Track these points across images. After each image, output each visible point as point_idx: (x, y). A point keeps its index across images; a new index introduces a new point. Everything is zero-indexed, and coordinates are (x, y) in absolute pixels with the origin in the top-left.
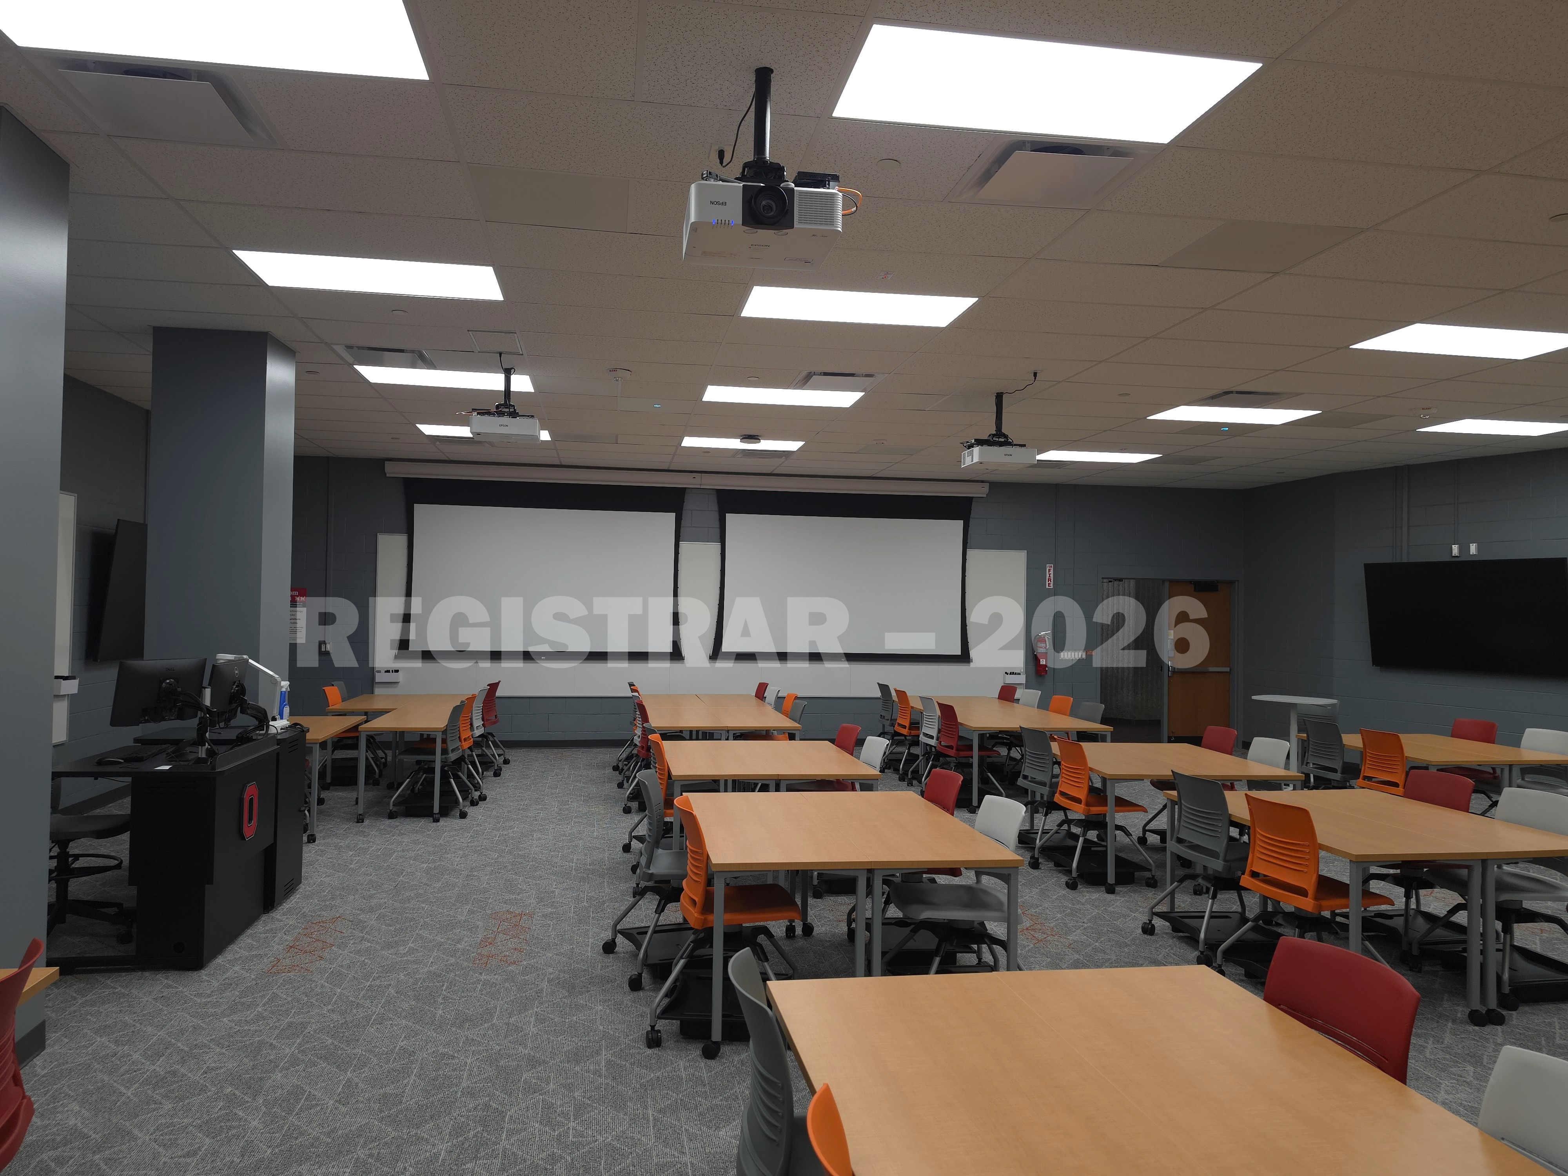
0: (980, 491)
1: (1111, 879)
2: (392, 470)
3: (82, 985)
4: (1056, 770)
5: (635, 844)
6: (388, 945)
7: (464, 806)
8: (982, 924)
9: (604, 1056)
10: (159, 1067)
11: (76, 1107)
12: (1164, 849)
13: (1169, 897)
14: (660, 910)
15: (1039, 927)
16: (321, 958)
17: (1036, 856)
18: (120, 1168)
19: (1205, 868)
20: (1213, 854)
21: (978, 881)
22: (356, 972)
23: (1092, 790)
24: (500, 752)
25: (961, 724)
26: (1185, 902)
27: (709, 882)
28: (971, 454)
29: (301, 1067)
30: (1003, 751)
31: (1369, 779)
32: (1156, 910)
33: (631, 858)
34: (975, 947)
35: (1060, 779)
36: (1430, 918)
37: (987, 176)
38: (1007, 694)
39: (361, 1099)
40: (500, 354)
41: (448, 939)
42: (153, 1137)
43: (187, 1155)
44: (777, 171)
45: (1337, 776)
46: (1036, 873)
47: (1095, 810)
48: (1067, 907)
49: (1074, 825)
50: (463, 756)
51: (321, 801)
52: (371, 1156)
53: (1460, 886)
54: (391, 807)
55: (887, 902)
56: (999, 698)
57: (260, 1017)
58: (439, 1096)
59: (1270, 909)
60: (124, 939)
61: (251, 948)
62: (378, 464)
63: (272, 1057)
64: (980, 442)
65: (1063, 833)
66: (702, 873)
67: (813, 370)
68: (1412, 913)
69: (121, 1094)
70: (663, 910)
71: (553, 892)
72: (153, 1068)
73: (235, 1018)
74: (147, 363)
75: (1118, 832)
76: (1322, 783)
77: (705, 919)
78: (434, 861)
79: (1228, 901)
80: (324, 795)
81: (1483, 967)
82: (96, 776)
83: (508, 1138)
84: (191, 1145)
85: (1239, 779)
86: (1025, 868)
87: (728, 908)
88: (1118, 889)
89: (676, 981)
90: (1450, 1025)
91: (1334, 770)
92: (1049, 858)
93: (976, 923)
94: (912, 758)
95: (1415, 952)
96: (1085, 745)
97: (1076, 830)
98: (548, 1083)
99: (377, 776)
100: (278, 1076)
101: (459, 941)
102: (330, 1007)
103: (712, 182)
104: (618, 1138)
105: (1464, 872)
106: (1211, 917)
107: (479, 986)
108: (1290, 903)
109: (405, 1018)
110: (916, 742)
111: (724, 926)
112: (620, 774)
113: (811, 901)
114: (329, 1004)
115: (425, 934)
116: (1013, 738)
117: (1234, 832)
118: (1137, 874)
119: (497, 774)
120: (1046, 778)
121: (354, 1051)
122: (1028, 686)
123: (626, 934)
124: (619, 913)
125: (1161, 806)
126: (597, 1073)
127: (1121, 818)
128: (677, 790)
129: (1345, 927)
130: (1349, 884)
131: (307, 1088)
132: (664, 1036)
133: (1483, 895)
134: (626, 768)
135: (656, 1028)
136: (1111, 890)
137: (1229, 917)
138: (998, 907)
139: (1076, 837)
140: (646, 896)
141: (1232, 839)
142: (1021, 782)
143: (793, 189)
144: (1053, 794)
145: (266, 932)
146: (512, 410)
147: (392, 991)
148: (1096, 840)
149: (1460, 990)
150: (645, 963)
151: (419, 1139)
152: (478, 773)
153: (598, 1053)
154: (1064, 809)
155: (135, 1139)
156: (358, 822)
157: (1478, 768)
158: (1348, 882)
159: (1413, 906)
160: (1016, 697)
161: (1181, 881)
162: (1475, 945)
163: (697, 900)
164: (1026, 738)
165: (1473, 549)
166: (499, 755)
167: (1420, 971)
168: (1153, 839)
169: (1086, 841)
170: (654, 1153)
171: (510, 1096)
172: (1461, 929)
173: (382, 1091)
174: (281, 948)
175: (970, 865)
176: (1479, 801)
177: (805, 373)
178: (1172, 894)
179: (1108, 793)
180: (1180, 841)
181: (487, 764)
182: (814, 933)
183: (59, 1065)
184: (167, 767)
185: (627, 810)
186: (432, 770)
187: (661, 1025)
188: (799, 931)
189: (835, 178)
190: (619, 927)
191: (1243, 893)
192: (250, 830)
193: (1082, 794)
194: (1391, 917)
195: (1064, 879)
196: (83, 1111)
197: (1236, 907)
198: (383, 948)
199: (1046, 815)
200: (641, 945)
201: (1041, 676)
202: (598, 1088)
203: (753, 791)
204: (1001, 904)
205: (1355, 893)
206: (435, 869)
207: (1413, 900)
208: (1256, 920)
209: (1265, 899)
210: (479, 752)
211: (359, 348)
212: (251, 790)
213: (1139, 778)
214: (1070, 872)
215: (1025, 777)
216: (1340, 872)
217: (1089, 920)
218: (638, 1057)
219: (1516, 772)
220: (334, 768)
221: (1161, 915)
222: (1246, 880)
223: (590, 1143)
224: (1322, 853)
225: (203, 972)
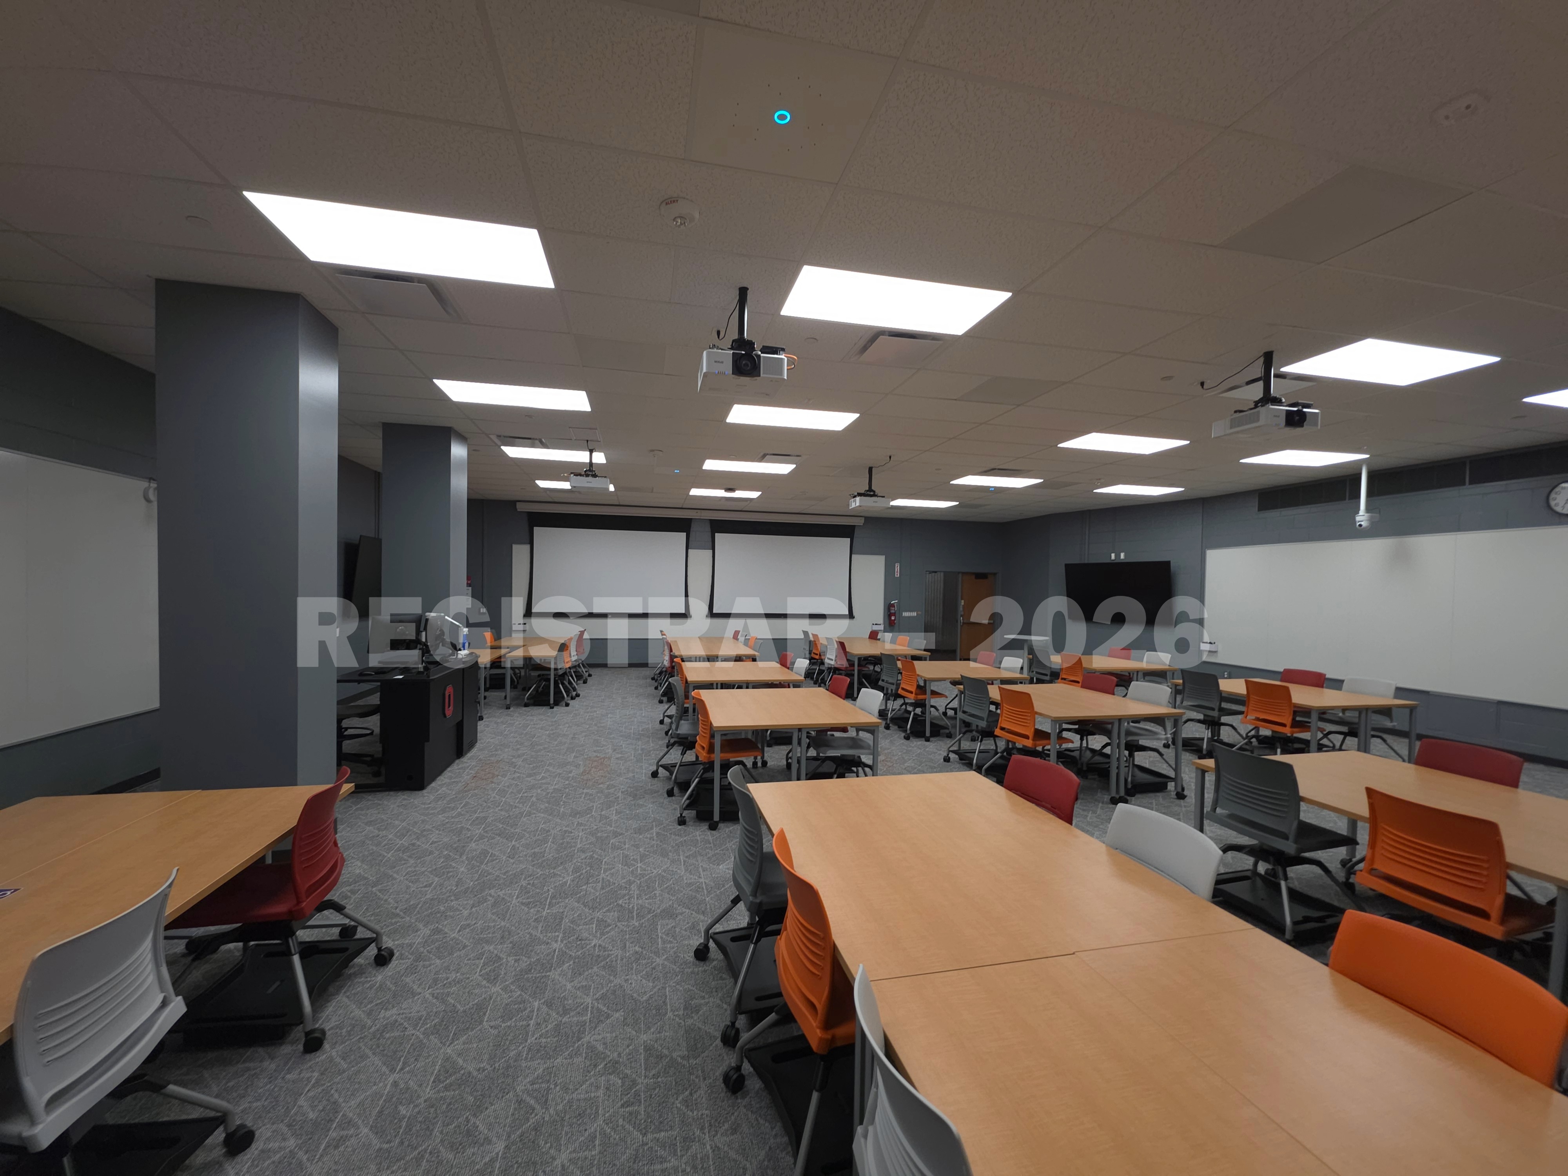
0: (859, 522)
1: (928, 734)
2: (520, 507)
3: (355, 800)
4: (900, 677)
5: (667, 720)
6: (530, 775)
7: (568, 700)
8: (859, 757)
9: (655, 830)
10: (405, 841)
11: (359, 864)
12: (956, 718)
13: (958, 742)
14: (683, 754)
15: (889, 759)
16: (492, 782)
17: (888, 722)
18: (389, 894)
19: (977, 726)
20: (981, 719)
21: (858, 734)
22: (513, 789)
23: (919, 687)
24: (586, 670)
25: (848, 652)
26: (966, 745)
27: (712, 736)
28: (855, 501)
29: (486, 840)
30: (871, 667)
31: (1065, 679)
32: (951, 749)
33: (665, 728)
34: (854, 769)
35: (902, 682)
36: (1093, 751)
37: (865, 348)
38: (873, 636)
39: (521, 855)
40: (587, 441)
41: (564, 771)
42: (405, 878)
43: (425, 886)
44: (750, 345)
45: (1048, 678)
46: (888, 732)
47: (920, 697)
48: (904, 749)
49: (909, 705)
50: (566, 672)
51: (485, 698)
52: (529, 884)
53: (1107, 733)
54: (526, 700)
55: (808, 747)
56: (869, 638)
57: (460, 814)
58: (566, 852)
59: (1010, 746)
60: (377, 774)
61: (451, 778)
62: (513, 503)
63: (468, 835)
64: (860, 495)
65: (903, 711)
66: (708, 732)
67: (767, 453)
68: (1084, 749)
69: (384, 856)
70: (685, 753)
71: (621, 746)
72: (401, 842)
73: (446, 815)
74: (379, 444)
75: (932, 709)
76: (1040, 681)
77: (710, 757)
78: (552, 730)
79: (988, 744)
80: (487, 694)
81: (1118, 775)
82: (359, 682)
83: (605, 871)
84: (427, 881)
85: (996, 679)
86: (882, 728)
87: (722, 751)
88: (931, 739)
89: (693, 791)
90: (1100, 805)
91: (1046, 675)
92: (895, 724)
93: (856, 757)
94: (821, 672)
95: (1085, 768)
96: (915, 662)
97: (910, 708)
98: (625, 845)
99: (516, 683)
100: (473, 845)
101: (571, 772)
102: (499, 808)
103: (715, 350)
104: (664, 871)
105: (1110, 726)
106: (979, 752)
107: (583, 796)
108: (1021, 743)
109: (542, 813)
110: (822, 663)
111: (721, 761)
112: (656, 681)
113: (766, 749)
114: (499, 806)
115: (551, 769)
116: (876, 660)
117: (993, 708)
118: (942, 731)
119: (585, 682)
120: (894, 681)
121: (516, 830)
122: (885, 631)
123: (665, 767)
124: (660, 757)
125: (955, 695)
126: (651, 838)
127: (933, 701)
128: (691, 688)
129: (1048, 755)
130: (1050, 734)
131: (491, 851)
132: (688, 820)
133: (1119, 738)
134: (659, 679)
135: (683, 815)
136: (927, 740)
137: (988, 752)
138: (868, 747)
139: (910, 713)
140: (674, 747)
141: (990, 711)
142: (880, 683)
143: (760, 356)
144: (897, 689)
145: (459, 769)
146: (594, 473)
147: (534, 799)
148: (920, 714)
149: (1106, 788)
150: (675, 782)
151: (555, 875)
152: (574, 681)
153: (652, 828)
154: (904, 697)
155: (396, 879)
156: (507, 709)
157: (1122, 673)
158: (1050, 732)
159: (1084, 744)
160: (878, 637)
161: (964, 733)
162: (1114, 764)
163: (705, 746)
164: (884, 659)
165: (1122, 556)
166: (586, 672)
167: (1087, 778)
168: (951, 713)
169: (915, 714)
170: (685, 878)
171: (604, 851)
172: (1107, 756)
173: (533, 851)
174: (469, 777)
175: (852, 725)
176: (1120, 690)
177: (762, 454)
178: (960, 740)
179: (927, 688)
180: (964, 712)
181: (579, 677)
182: (768, 765)
183: (346, 842)
184: (401, 677)
185: (661, 702)
186: (549, 680)
187: (685, 813)
188: (759, 764)
189: (783, 350)
190: (660, 764)
191: (996, 738)
192: (449, 712)
193: (913, 689)
194: (1073, 751)
195: (903, 734)
196: (364, 866)
197: (993, 747)
198: (527, 777)
199: (894, 701)
200: (673, 773)
201: (892, 626)
202: (652, 846)
203: (733, 688)
204: (869, 746)
205: (1053, 737)
206: (553, 734)
207: (1084, 742)
208: (1002, 752)
209: (1008, 741)
210: (574, 670)
211: (505, 437)
212: (449, 690)
213: (944, 680)
214: (906, 731)
215: (883, 680)
216: (1046, 727)
217: (916, 756)
218: (673, 830)
219: (1140, 675)
220: (491, 679)
221: (953, 752)
222: (997, 732)
223: (650, 874)
224: (1036, 716)
225: (424, 791)
